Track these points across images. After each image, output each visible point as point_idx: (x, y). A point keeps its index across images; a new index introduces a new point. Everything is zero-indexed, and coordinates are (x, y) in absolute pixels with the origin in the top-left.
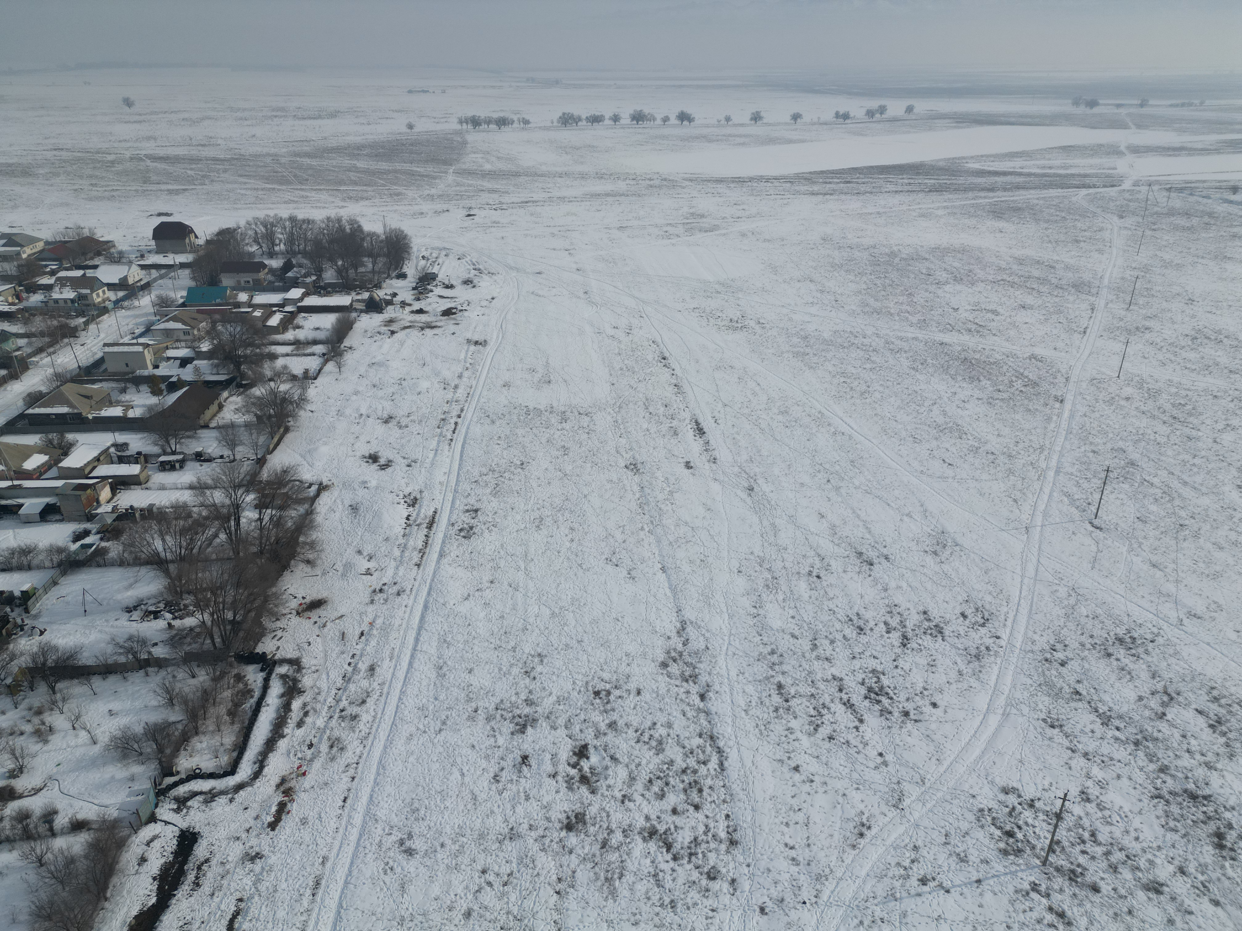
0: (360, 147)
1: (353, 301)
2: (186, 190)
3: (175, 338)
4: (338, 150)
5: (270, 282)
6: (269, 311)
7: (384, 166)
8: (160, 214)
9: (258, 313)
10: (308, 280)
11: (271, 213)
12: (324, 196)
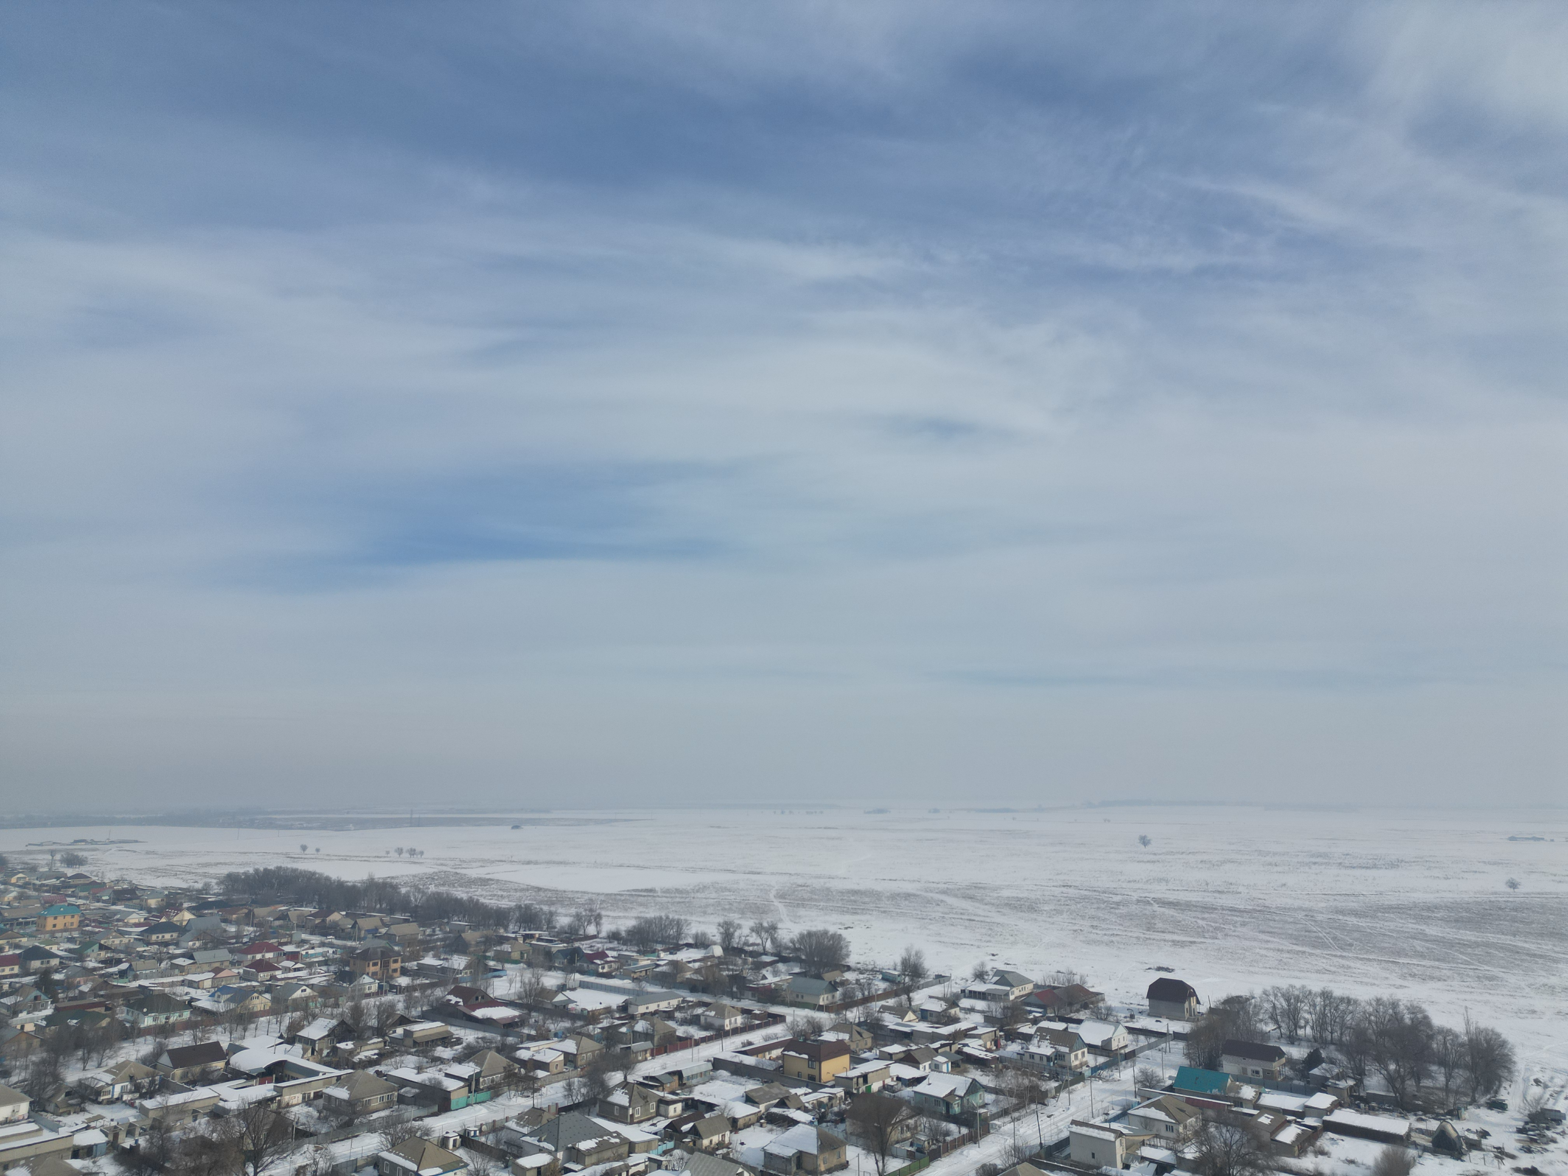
0: (1431, 908)
1: (1411, 1130)
2: (1194, 942)
3: (1154, 1132)
4: (1399, 909)
5: (1287, 1078)
6: (1282, 1117)
7: (1469, 935)
8: (1160, 969)
9: (1265, 1120)
10: (1342, 1084)
11: (1298, 984)
12: (1374, 969)
